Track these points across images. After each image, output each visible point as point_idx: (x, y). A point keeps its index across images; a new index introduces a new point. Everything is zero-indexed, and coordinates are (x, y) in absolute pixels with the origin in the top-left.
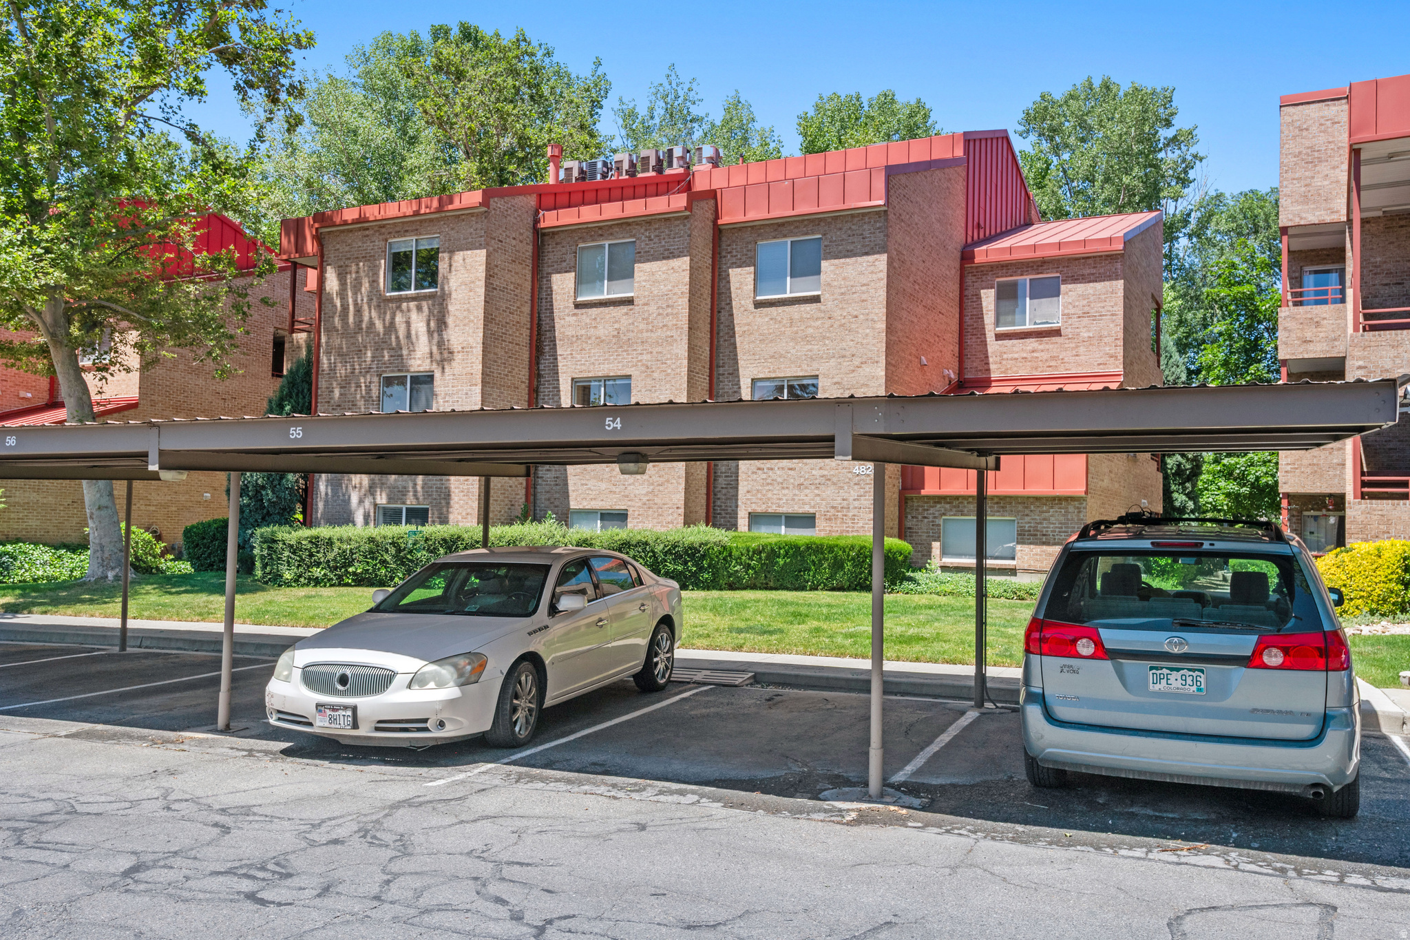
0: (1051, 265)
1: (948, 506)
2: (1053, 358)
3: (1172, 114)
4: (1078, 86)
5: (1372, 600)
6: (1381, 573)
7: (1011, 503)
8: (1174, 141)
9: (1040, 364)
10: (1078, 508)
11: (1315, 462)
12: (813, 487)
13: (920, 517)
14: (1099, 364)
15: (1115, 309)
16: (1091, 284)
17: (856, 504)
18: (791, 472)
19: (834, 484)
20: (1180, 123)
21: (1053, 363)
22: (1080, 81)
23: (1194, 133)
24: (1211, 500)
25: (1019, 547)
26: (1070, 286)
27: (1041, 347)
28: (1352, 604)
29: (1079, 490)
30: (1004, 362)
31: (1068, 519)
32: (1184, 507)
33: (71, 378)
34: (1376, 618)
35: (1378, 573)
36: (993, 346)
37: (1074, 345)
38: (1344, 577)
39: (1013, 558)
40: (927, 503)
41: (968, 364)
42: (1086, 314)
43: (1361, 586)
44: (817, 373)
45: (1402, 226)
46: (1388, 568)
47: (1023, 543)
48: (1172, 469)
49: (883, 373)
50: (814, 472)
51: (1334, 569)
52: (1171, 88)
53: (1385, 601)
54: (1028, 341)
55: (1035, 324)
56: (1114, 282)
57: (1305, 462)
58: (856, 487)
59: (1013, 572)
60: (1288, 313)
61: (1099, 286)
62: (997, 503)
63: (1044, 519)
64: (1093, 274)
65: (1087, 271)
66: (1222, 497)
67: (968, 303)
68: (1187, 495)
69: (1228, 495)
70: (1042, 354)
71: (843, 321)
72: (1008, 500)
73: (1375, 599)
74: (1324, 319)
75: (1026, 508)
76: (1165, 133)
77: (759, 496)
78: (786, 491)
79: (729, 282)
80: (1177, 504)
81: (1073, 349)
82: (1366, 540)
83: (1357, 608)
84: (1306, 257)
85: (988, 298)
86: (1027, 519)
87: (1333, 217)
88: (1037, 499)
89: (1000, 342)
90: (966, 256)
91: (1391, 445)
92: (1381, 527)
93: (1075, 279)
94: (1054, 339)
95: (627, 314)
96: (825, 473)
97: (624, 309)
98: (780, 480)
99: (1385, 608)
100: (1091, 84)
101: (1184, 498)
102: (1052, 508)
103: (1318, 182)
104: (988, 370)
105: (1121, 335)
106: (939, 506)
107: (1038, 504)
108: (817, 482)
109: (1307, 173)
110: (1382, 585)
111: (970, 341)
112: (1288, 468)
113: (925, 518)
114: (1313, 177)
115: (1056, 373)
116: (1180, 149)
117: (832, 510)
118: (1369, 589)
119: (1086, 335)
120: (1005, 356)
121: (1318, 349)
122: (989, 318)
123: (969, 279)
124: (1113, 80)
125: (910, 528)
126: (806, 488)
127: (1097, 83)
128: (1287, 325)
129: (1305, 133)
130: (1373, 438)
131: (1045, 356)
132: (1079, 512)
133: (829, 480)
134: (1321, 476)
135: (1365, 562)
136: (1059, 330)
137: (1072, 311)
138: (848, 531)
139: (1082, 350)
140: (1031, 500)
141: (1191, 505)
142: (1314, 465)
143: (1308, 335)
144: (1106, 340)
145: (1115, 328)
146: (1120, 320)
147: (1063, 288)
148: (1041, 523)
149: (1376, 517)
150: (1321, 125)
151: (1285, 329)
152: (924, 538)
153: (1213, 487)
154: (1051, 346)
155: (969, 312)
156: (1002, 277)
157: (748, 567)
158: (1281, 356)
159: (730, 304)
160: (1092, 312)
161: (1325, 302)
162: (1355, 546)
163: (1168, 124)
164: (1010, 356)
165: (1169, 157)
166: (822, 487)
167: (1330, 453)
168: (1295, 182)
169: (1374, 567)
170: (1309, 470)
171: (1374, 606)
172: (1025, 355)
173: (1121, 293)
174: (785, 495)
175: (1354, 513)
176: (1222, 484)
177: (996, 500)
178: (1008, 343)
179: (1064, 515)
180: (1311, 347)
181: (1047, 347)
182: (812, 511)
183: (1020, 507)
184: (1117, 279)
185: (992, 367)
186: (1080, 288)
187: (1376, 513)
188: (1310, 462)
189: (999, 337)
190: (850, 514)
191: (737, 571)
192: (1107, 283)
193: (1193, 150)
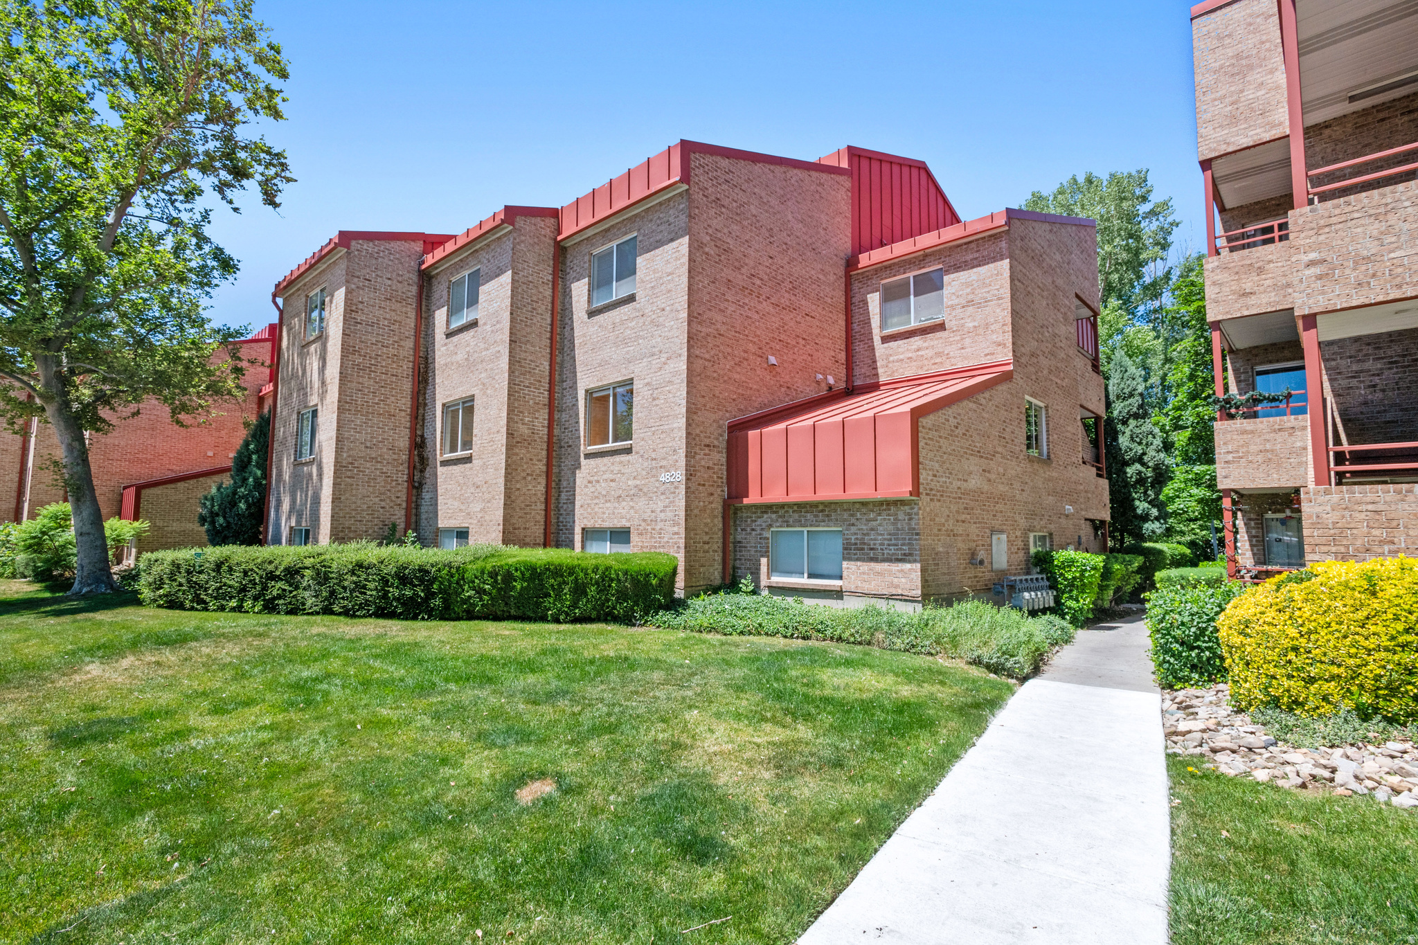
0: (933, 258)
1: (774, 516)
2: (938, 354)
3: (1149, 191)
4: (1065, 184)
5: (1361, 686)
6: (1379, 629)
7: (835, 511)
8: (1153, 213)
9: (926, 362)
10: (909, 514)
11: (1268, 446)
12: (629, 499)
13: (748, 529)
14: (986, 355)
15: (1002, 291)
16: (975, 270)
17: (662, 515)
18: (613, 484)
19: (645, 494)
20: (1155, 198)
21: (938, 360)
22: (1065, 179)
23: (1170, 204)
24: (1182, 506)
25: (845, 564)
26: (952, 276)
27: (926, 345)
28: (1313, 689)
29: (903, 489)
30: (890, 365)
31: (898, 529)
32: (1147, 515)
33: (62, 428)
34: (1374, 728)
35: (1373, 629)
36: (880, 349)
37: (959, 338)
38: (1293, 632)
39: (841, 578)
40: (755, 513)
41: (857, 371)
42: (970, 302)
43: (1331, 655)
44: (632, 376)
45: (1383, 120)
46: (1396, 618)
47: (849, 559)
48: (1131, 477)
49: (685, 367)
50: (630, 483)
51: (1271, 614)
52: (1145, 170)
53: (1393, 690)
54: (912, 340)
55: (921, 321)
56: (999, 263)
57: (1253, 448)
58: (662, 497)
59: (838, 594)
60: (1216, 264)
61: (983, 270)
62: (822, 511)
63: (872, 529)
64: (976, 259)
65: (970, 257)
66: (1194, 504)
67: (855, 310)
68: (1150, 503)
69: (1200, 501)
70: (927, 351)
71: (653, 317)
72: (833, 507)
73: (1369, 684)
74: (1270, 262)
75: (852, 515)
76: (1144, 208)
77: (589, 510)
78: (608, 505)
79: (571, 297)
80: (1139, 512)
81: (958, 342)
82: (1344, 558)
83: (1325, 699)
84: (1249, 213)
85: (874, 300)
86: (853, 529)
87: (1274, 132)
88: (864, 504)
89: (886, 345)
90: (851, 263)
91: (1389, 417)
92: (1376, 532)
93: (957, 268)
94: (939, 334)
95: (474, 337)
96: (638, 482)
97: (472, 332)
98: (604, 493)
99: (1395, 706)
100: (1075, 181)
101: (1146, 505)
102: (879, 514)
103: (1249, 94)
104: (877, 375)
105: (1009, 320)
106: (765, 516)
107: (864, 510)
108: (632, 492)
109: (1233, 89)
110: (1383, 654)
111: (859, 348)
112: (1230, 457)
113: (753, 530)
114: (1242, 91)
115: (942, 369)
116: (1157, 220)
117: (643, 524)
118: (1351, 662)
119: (971, 325)
120: (891, 359)
121: (1264, 301)
122: (875, 322)
123: (856, 286)
124: (1094, 174)
125: (740, 542)
126: (624, 500)
127: (1081, 179)
128: (1216, 278)
129: (1227, 41)
130: (1358, 409)
131: (930, 353)
132: (910, 519)
133: (641, 490)
134: (1279, 465)
135: (1339, 604)
136: (944, 324)
137: (956, 301)
138: (655, 547)
139: (967, 341)
140: (857, 506)
141: (1155, 512)
142: (1267, 451)
143: (1248, 286)
144: (992, 327)
145: (1002, 313)
146: (1007, 303)
147: (946, 278)
148: (868, 534)
149: (1363, 516)
150: (1250, 24)
151: (1214, 283)
152: (753, 553)
153: (1185, 494)
154: (936, 342)
155: (856, 319)
156: (886, 278)
157: (480, 592)
158: (1210, 317)
159: (571, 319)
160: (977, 300)
161: (1271, 241)
162: (1319, 568)
163: (1144, 199)
164: (896, 358)
165: (1149, 228)
166: (635, 499)
167: (1290, 435)
168: (1216, 103)
169: (1361, 615)
170: (1260, 458)
171: (1366, 699)
172: (910, 355)
173: (1007, 274)
174: (607, 509)
175: (1318, 509)
176: (1195, 491)
177: (821, 507)
178: (893, 344)
179: (893, 524)
180: (1252, 300)
181: (932, 343)
182: (628, 525)
183: (846, 515)
184: (1002, 259)
185: (880, 371)
186: (963, 276)
187: (1364, 507)
188: (1261, 447)
189: (885, 339)
190: (658, 528)
191: (470, 597)
192: (991, 265)
193: (1170, 219)
